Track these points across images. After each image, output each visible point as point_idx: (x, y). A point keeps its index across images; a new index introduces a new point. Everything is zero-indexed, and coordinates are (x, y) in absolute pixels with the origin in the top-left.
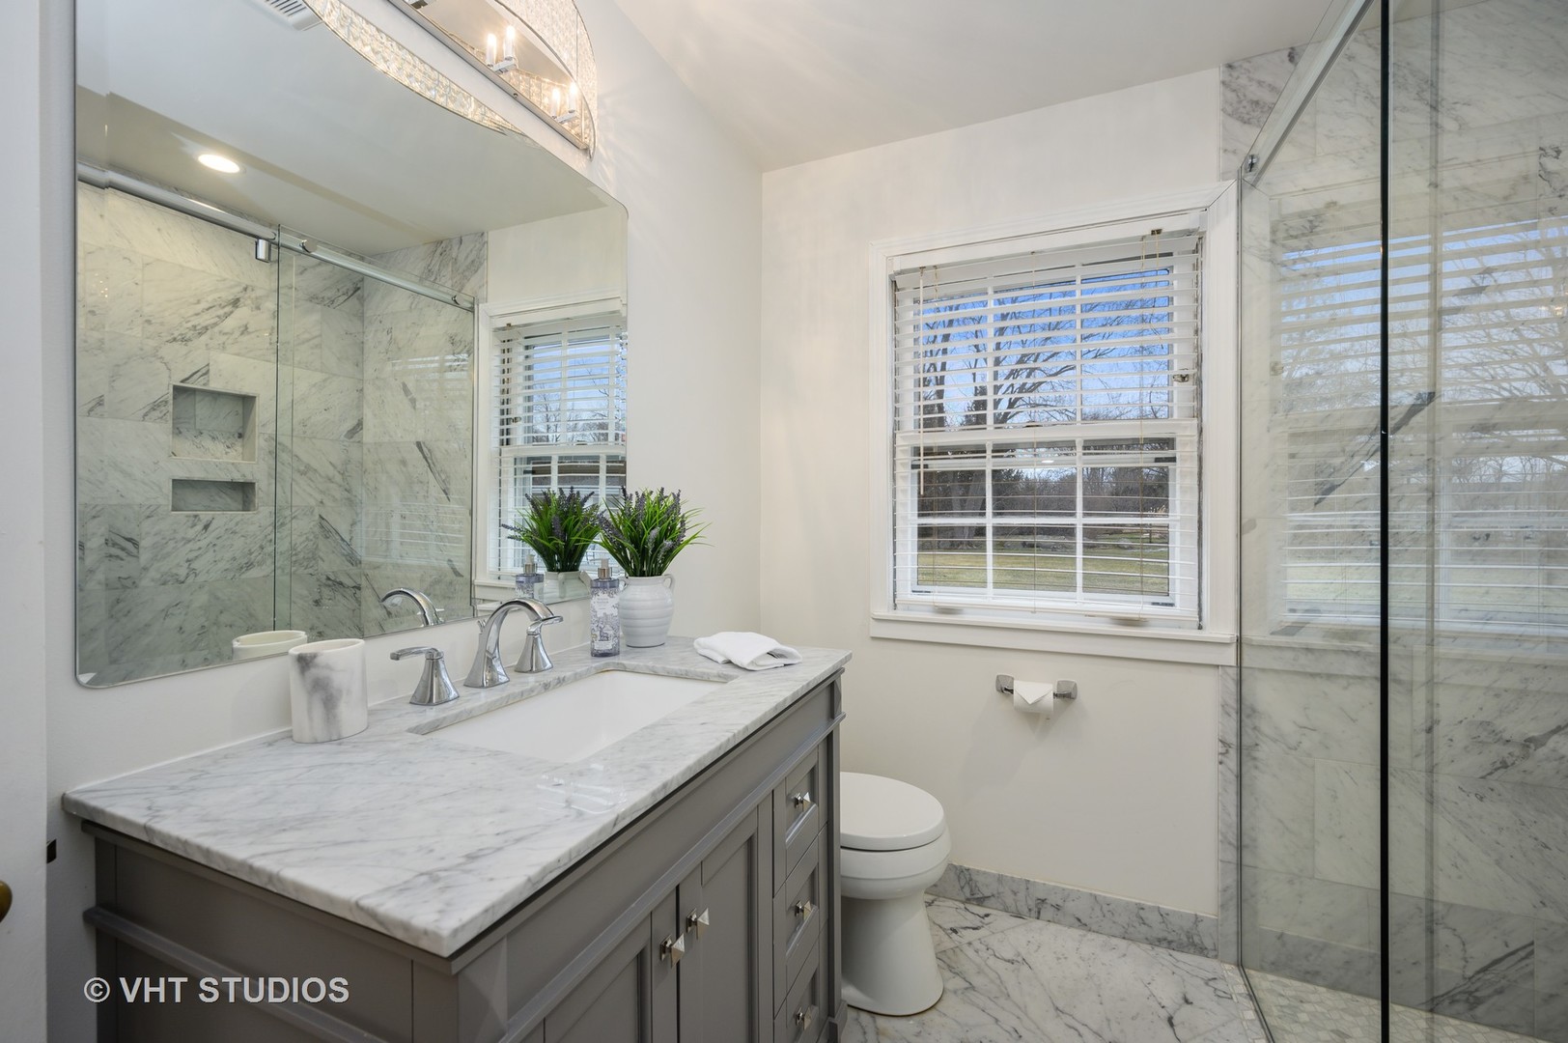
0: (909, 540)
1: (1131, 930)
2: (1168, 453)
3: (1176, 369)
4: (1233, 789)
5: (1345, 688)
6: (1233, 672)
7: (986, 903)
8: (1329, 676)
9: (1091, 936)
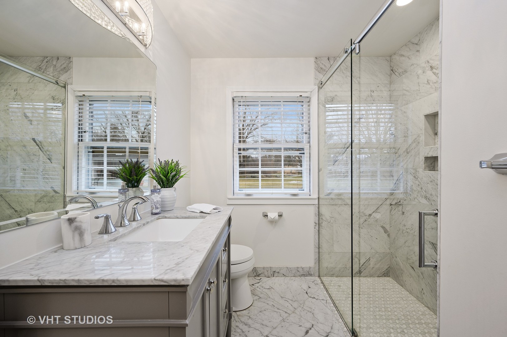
0: (237, 175)
1: (296, 274)
2: (302, 152)
3: (304, 131)
4: (317, 234)
5: (339, 207)
6: (317, 206)
7: (260, 276)
8: (336, 205)
9: (286, 278)
